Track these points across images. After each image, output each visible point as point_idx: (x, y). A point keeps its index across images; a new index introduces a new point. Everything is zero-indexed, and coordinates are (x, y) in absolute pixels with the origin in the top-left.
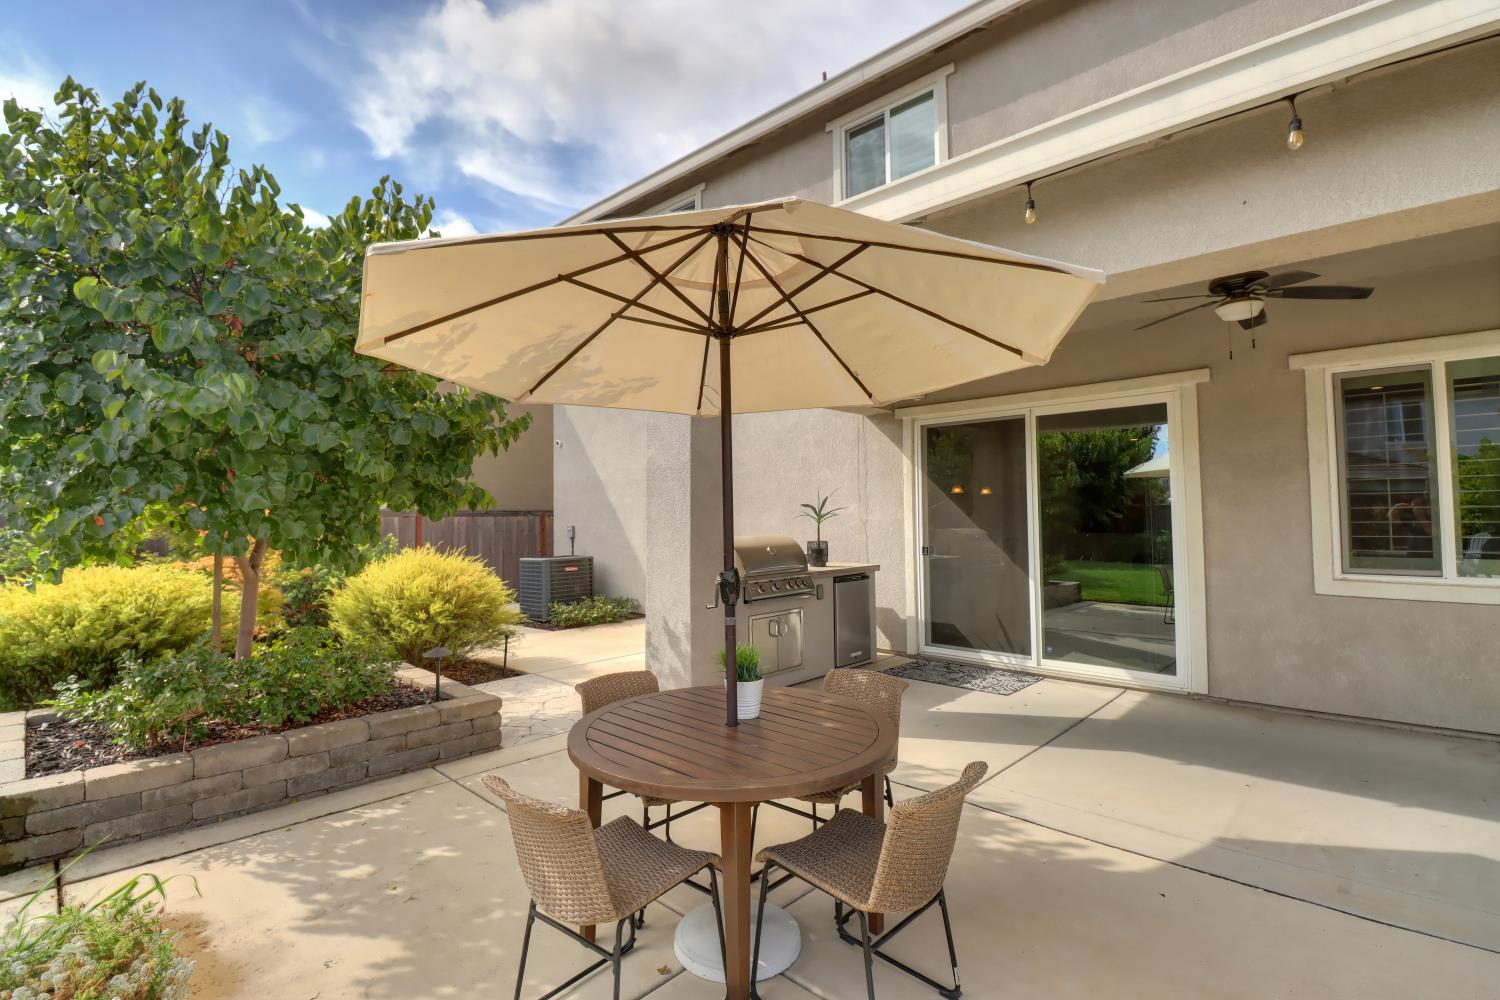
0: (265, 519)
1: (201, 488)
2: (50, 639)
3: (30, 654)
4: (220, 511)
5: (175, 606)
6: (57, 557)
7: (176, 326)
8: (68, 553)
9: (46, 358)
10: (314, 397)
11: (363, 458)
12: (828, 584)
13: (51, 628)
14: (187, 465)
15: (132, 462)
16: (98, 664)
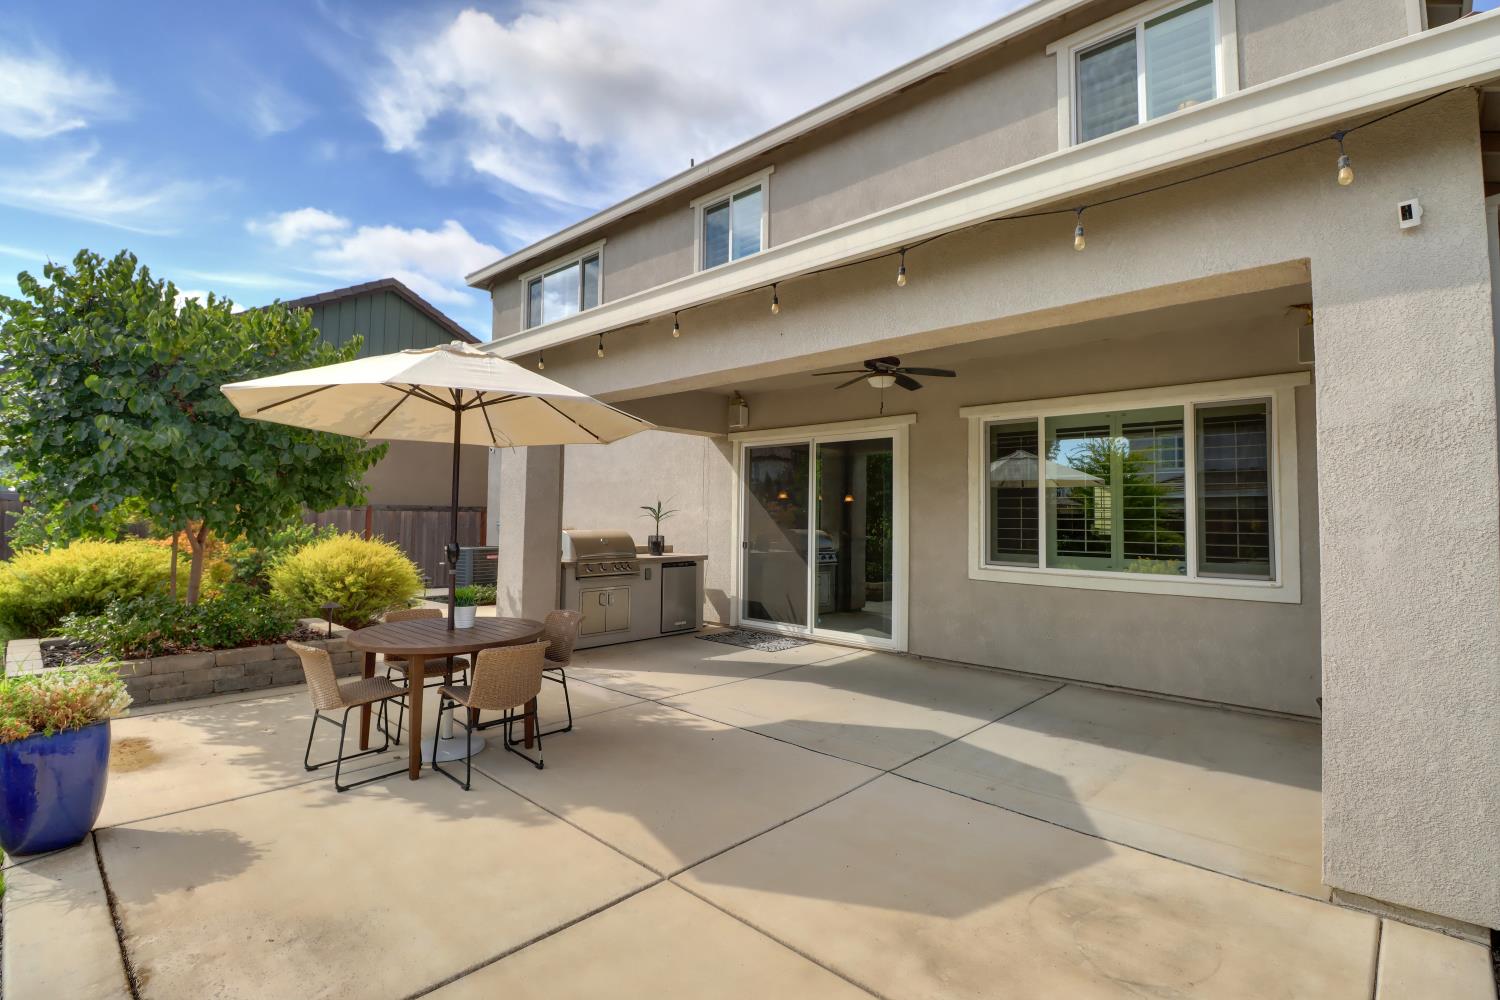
0: (198, 509)
1: (158, 488)
2: (57, 590)
3: (43, 600)
4: (169, 503)
5: (147, 571)
6: (66, 531)
7: (141, 400)
8: (74, 530)
9: (67, 413)
10: (228, 435)
11: (258, 472)
12: (656, 569)
13: (57, 583)
14: (150, 476)
15: (116, 474)
16: (90, 610)
